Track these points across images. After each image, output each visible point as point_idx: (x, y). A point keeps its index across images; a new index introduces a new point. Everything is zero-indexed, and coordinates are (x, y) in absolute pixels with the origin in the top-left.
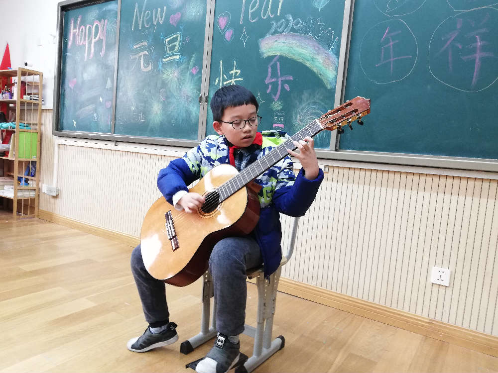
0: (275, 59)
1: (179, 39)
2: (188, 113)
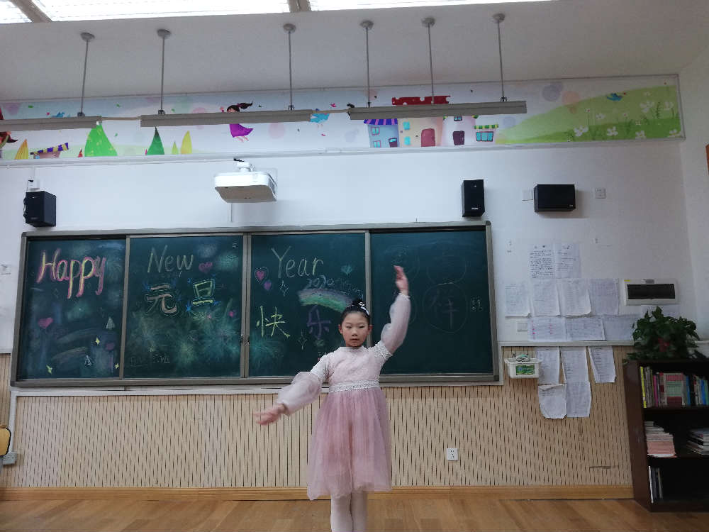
0: (314, 307)
1: (211, 285)
2: (227, 352)
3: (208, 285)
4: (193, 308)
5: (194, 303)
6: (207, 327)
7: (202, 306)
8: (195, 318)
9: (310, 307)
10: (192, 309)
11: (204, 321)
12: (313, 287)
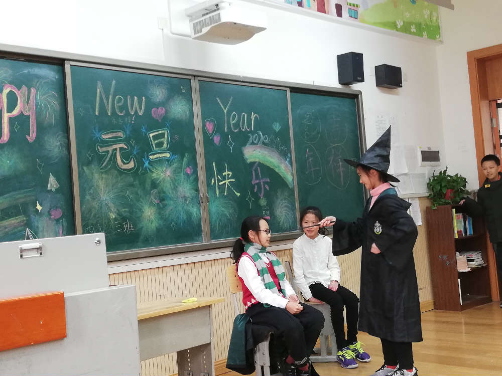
0: (256, 165)
1: (166, 136)
2: (189, 215)
3: (162, 135)
4: (151, 163)
5: (151, 157)
6: (167, 186)
7: (160, 161)
8: (154, 175)
9: (253, 164)
10: (149, 163)
11: (163, 178)
12: (253, 143)
